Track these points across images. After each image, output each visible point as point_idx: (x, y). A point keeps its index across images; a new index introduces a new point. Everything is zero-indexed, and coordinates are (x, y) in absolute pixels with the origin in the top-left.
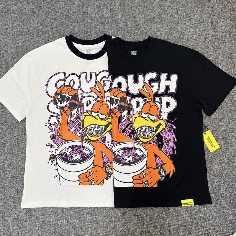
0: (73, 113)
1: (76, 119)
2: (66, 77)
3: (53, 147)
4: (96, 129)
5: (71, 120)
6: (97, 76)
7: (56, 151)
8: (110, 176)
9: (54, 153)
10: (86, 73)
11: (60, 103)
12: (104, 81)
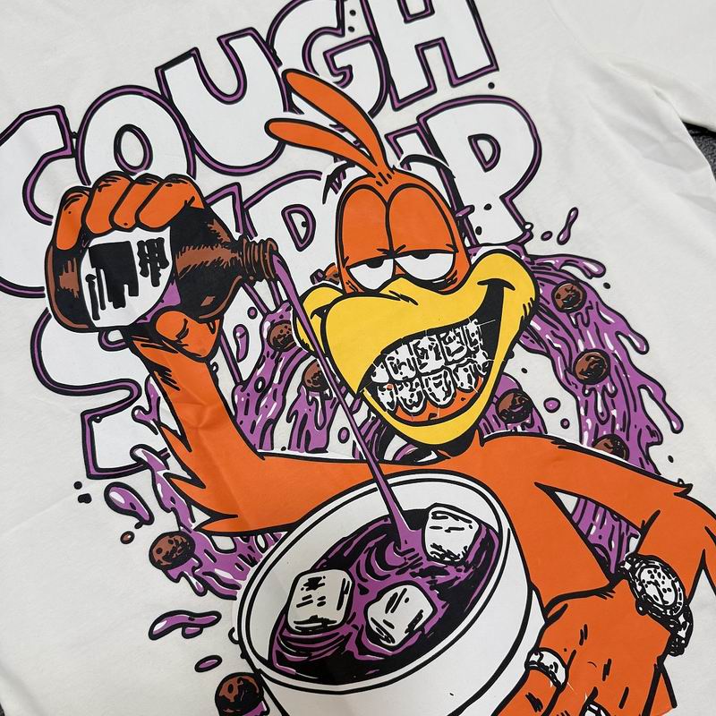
0: (228, 328)
1: (270, 362)
2: (75, 127)
3: (202, 627)
4: (432, 363)
5: (240, 383)
6: (267, 46)
7: (240, 642)
8: (682, 619)
9: (233, 663)
10: (194, 54)
11: (109, 305)
12: (329, 56)
